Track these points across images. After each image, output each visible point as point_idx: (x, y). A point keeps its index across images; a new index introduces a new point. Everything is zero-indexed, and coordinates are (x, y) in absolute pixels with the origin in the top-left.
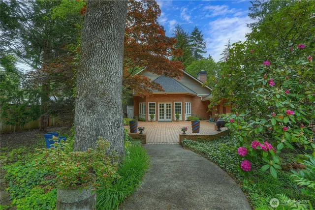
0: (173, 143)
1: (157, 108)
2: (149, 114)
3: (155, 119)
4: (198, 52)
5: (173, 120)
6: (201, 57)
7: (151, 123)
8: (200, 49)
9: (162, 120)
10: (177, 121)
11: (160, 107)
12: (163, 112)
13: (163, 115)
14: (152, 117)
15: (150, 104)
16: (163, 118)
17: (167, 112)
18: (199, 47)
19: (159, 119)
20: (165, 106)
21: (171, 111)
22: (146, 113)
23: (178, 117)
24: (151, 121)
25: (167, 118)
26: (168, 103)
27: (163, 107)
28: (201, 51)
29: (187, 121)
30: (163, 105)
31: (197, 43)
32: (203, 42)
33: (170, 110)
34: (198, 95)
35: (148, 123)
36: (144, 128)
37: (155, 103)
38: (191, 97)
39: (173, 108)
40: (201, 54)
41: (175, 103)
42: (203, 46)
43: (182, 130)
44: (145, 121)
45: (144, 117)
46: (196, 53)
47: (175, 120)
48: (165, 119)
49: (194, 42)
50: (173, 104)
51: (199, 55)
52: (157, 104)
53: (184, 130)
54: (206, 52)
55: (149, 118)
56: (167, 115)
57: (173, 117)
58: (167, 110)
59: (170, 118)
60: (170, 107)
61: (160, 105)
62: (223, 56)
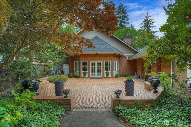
0: (104, 110)
1: (89, 66)
2: (82, 72)
3: (87, 76)
4: (122, 23)
5: (103, 77)
6: (124, 27)
7: (83, 80)
8: (124, 20)
9: (93, 76)
10: (107, 78)
11: (92, 65)
12: (94, 70)
13: (95, 72)
14: (85, 74)
15: (83, 62)
16: (95, 75)
17: (98, 70)
18: (123, 19)
19: (91, 76)
20: (96, 64)
21: (102, 69)
22: (79, 70)
23: (107, 74)
24: (84, 78)
25: (98, 75)
26: (99, 62)
27: (95, 65)
28: (124, 22)
29: (115, 77)
30: (95, 63)
31: (122, 16)
32: (126, 15)
33: (100, 68)
34: (125, 55)
35: (80, 80)
36: (69, 91)
37: (88, 61)
38: (119, 57)
39: (103, 66)
40: (125, 25)
41: (105, 61)
42: (126, 18)
43: (116, 93)
44: (78, 77)
45: (78, 74)
46: (121, 24)
47: (105, 76)
48: (96, 76)
49: (119, 15)
50: (103, 62)
51: (123, 25)
52: (89, 62)
53: (118, 93)
54: (128, 23)
55: (82, 75)
56: (98, 72)
57: (104, 74)
58: (98, 68)
59: (100, 75)
60: (100, 65)
61: (92, 63)
62: (143, 25)
